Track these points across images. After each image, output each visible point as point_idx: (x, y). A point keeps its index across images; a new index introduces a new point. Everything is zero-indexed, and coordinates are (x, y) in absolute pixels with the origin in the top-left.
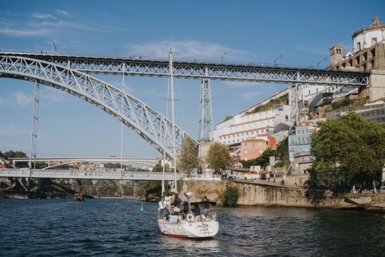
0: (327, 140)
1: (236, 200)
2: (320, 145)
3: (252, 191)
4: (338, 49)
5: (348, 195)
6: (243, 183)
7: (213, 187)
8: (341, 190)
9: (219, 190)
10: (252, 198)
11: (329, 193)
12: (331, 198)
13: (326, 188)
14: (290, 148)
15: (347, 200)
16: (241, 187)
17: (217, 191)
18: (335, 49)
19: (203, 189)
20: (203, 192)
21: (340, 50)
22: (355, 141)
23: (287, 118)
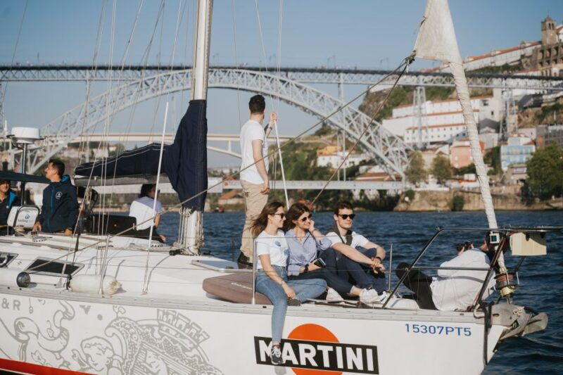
0: (537, 166)
1: (462, 207)
2: (532, 169)
3: (476, 199)
4: (551, 23)
5: (549, 202)
6: (468, 192)
7: (443, 196)
8: (545, 197)
9: (448, 198)
10: (476, 205)
11: (538, 200)
12: (539, 204)
13: (536, 197)
14: (503, 157)
15: (548, 204)
16: (466, 196)
17: (445, 199)
18: (547, 23)
19: (434, 198)
20: (435, 200)
21: (553, 24)
22: (554, 167)
23: (492, 113)
